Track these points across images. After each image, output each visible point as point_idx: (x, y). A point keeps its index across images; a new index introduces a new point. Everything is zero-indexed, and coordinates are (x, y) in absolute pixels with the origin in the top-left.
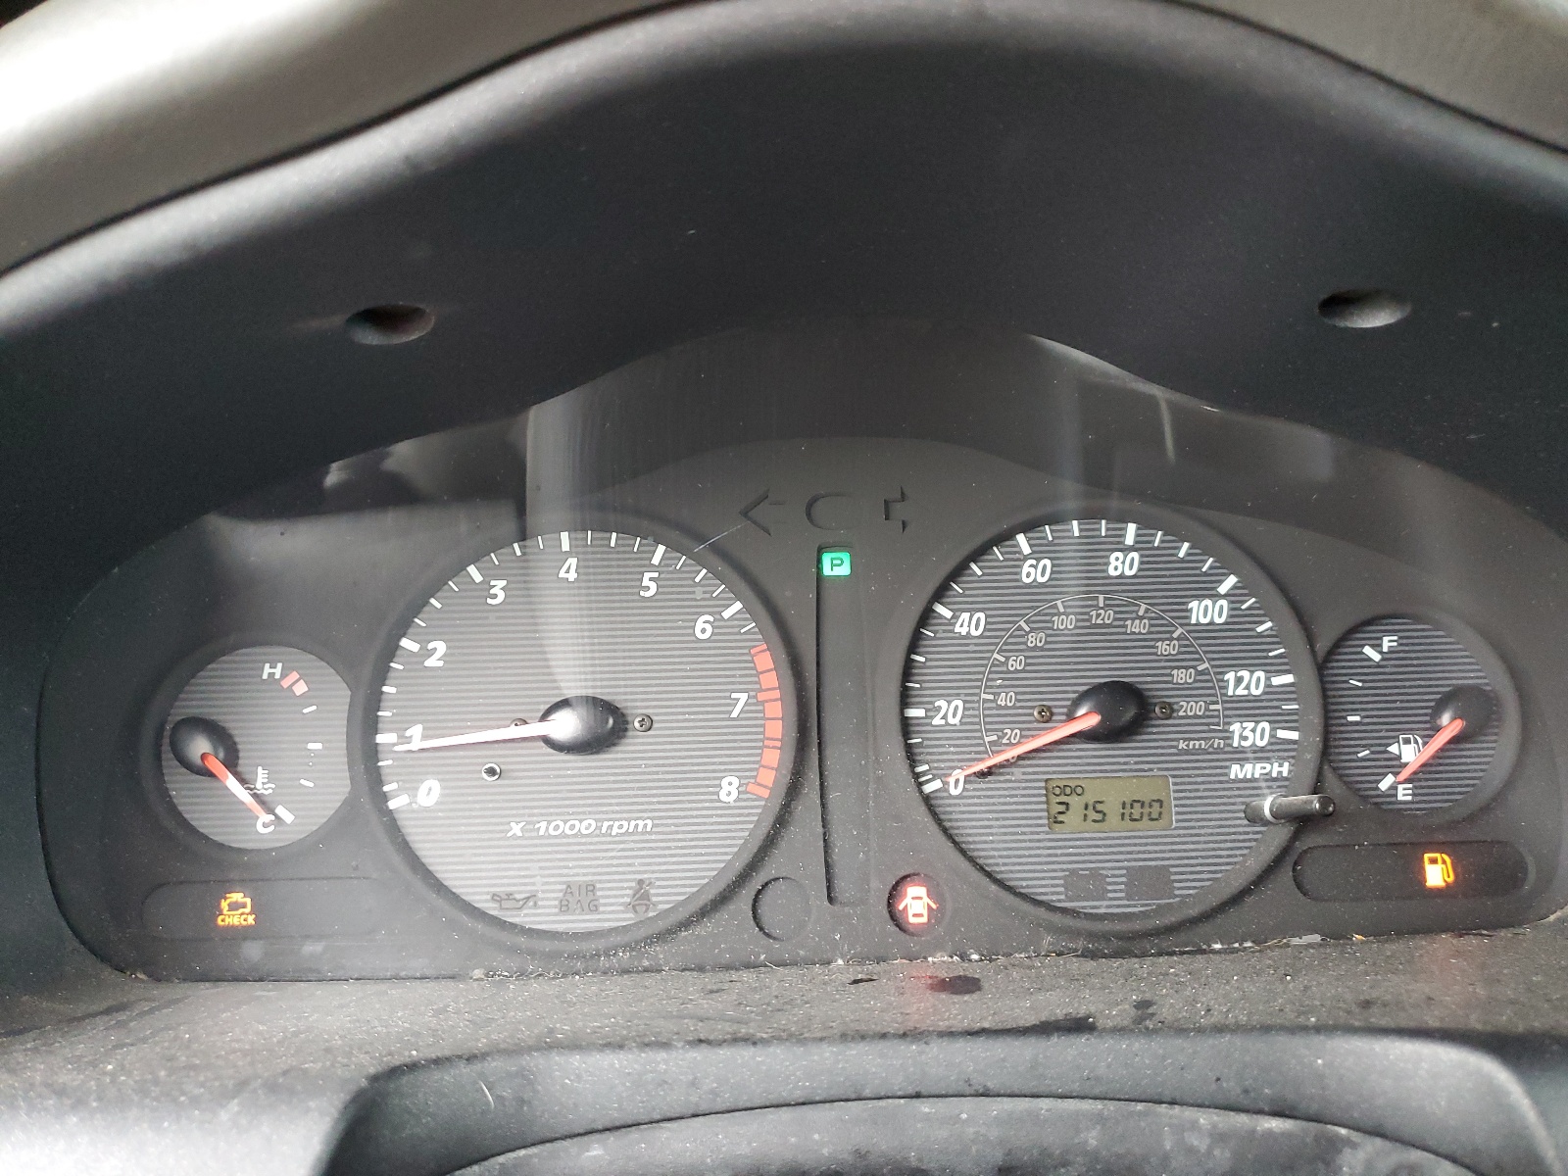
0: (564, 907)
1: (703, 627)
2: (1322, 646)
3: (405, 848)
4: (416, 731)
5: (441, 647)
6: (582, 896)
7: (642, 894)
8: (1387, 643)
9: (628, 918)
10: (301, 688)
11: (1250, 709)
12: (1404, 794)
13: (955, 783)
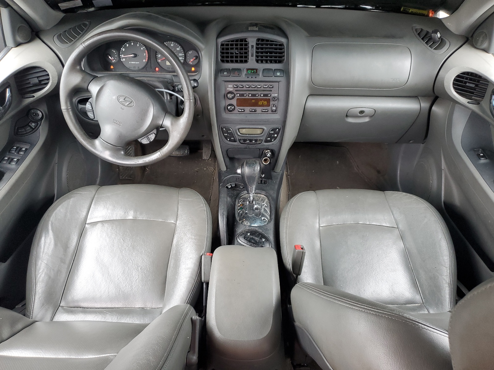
0: (133, 68)
1: (142, 49)
2: (185, 52)
3: (123, 64)
4: (123, 55)
5: (124, 49)
6: (134, 67)
7: (139, 68)
8: (191, 52)
9: (137, 69)
10: (115, 52)
11: (181, 56)
12: (191, 63)
13: (160, 61)
